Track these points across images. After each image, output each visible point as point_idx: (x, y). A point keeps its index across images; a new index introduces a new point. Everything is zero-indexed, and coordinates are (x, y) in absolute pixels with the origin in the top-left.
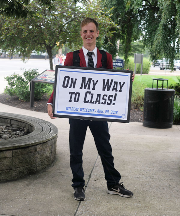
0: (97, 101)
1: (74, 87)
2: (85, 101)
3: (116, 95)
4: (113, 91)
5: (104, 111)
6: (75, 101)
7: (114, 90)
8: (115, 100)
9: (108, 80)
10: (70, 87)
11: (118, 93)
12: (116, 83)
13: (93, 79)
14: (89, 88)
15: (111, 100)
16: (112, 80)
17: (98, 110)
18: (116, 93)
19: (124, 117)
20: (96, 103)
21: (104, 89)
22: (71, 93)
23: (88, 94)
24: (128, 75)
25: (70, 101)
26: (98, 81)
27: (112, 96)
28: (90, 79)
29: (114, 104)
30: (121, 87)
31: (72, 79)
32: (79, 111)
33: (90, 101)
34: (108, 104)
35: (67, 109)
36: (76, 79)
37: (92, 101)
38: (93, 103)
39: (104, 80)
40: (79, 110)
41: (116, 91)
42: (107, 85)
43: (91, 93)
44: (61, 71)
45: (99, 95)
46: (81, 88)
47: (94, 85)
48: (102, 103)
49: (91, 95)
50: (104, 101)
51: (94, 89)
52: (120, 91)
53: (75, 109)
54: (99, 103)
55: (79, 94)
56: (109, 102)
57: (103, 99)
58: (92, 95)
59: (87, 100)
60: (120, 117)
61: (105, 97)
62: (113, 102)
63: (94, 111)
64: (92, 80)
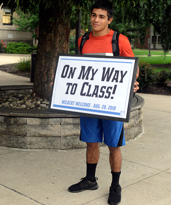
0: (94, 94)
1: (72, 78)
2: (82, 94)
3: (116, 86)
4: (112, 81)
5: (101, 106)
6: (71, 93)
7: (115, 81)
8: (114, 93)
9: (109, 69)
10: (69, 77)
11: (118, 84)
12: (117, 72)
13: (93, 68)
14: (87, 78)
15: (110, 93)
16: (113, 69)
17: (95, 104)
18: (116, 84)
19: (123, 114)
20: (93, 96)
21: (103, 79)
22: (69, 84)
23: (86, 85)
24: (132, 63)
25: (67, 93)
26: (98, 70)
27: (111, 88)
28: (90, 68)
29: (112, 98)
30: (123, 76)
31: (71, 68)
32: (75, 106)
33: (86, 94)
34: (106, 97)
35: (63, 102)
36: (75, 68)
37: (89, 94)
38: (90, 96)
39: (104, 69)
40: (75, 103)
41: (117, 81)
42: (107, 75)
43: (89, 84)
44: (62, 59)
45: (97, 87)
46: (79, 78)
47: (93, 74)
48: (100, 96)
49: (88, 87)
50: (101, 94)
51: (92, 79)
52: (121, 81)
53: (70, 103)
54: (96, 96)
55: (76, 85)
56: (107, 95)
57: (101, 91)
58: (90, 86)
59: (83, 93)
60: (119, 114)
61: (103, 90)
62: (112, 95)
63: (91, 106)
64: (91, 69)
